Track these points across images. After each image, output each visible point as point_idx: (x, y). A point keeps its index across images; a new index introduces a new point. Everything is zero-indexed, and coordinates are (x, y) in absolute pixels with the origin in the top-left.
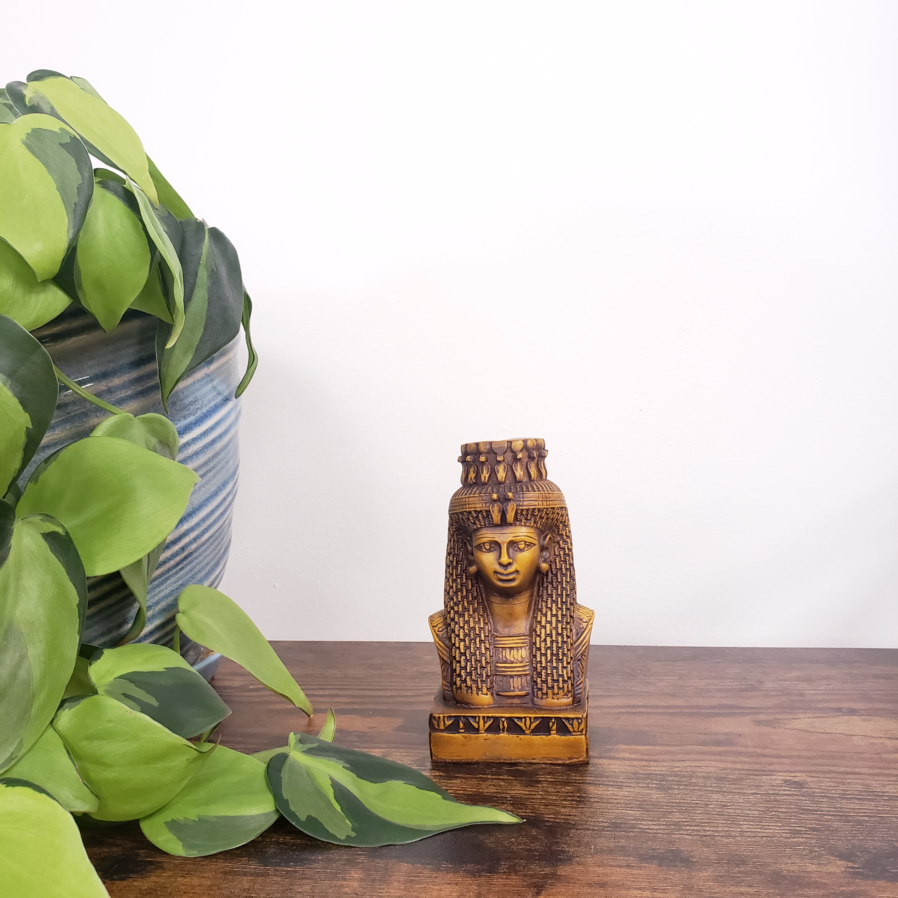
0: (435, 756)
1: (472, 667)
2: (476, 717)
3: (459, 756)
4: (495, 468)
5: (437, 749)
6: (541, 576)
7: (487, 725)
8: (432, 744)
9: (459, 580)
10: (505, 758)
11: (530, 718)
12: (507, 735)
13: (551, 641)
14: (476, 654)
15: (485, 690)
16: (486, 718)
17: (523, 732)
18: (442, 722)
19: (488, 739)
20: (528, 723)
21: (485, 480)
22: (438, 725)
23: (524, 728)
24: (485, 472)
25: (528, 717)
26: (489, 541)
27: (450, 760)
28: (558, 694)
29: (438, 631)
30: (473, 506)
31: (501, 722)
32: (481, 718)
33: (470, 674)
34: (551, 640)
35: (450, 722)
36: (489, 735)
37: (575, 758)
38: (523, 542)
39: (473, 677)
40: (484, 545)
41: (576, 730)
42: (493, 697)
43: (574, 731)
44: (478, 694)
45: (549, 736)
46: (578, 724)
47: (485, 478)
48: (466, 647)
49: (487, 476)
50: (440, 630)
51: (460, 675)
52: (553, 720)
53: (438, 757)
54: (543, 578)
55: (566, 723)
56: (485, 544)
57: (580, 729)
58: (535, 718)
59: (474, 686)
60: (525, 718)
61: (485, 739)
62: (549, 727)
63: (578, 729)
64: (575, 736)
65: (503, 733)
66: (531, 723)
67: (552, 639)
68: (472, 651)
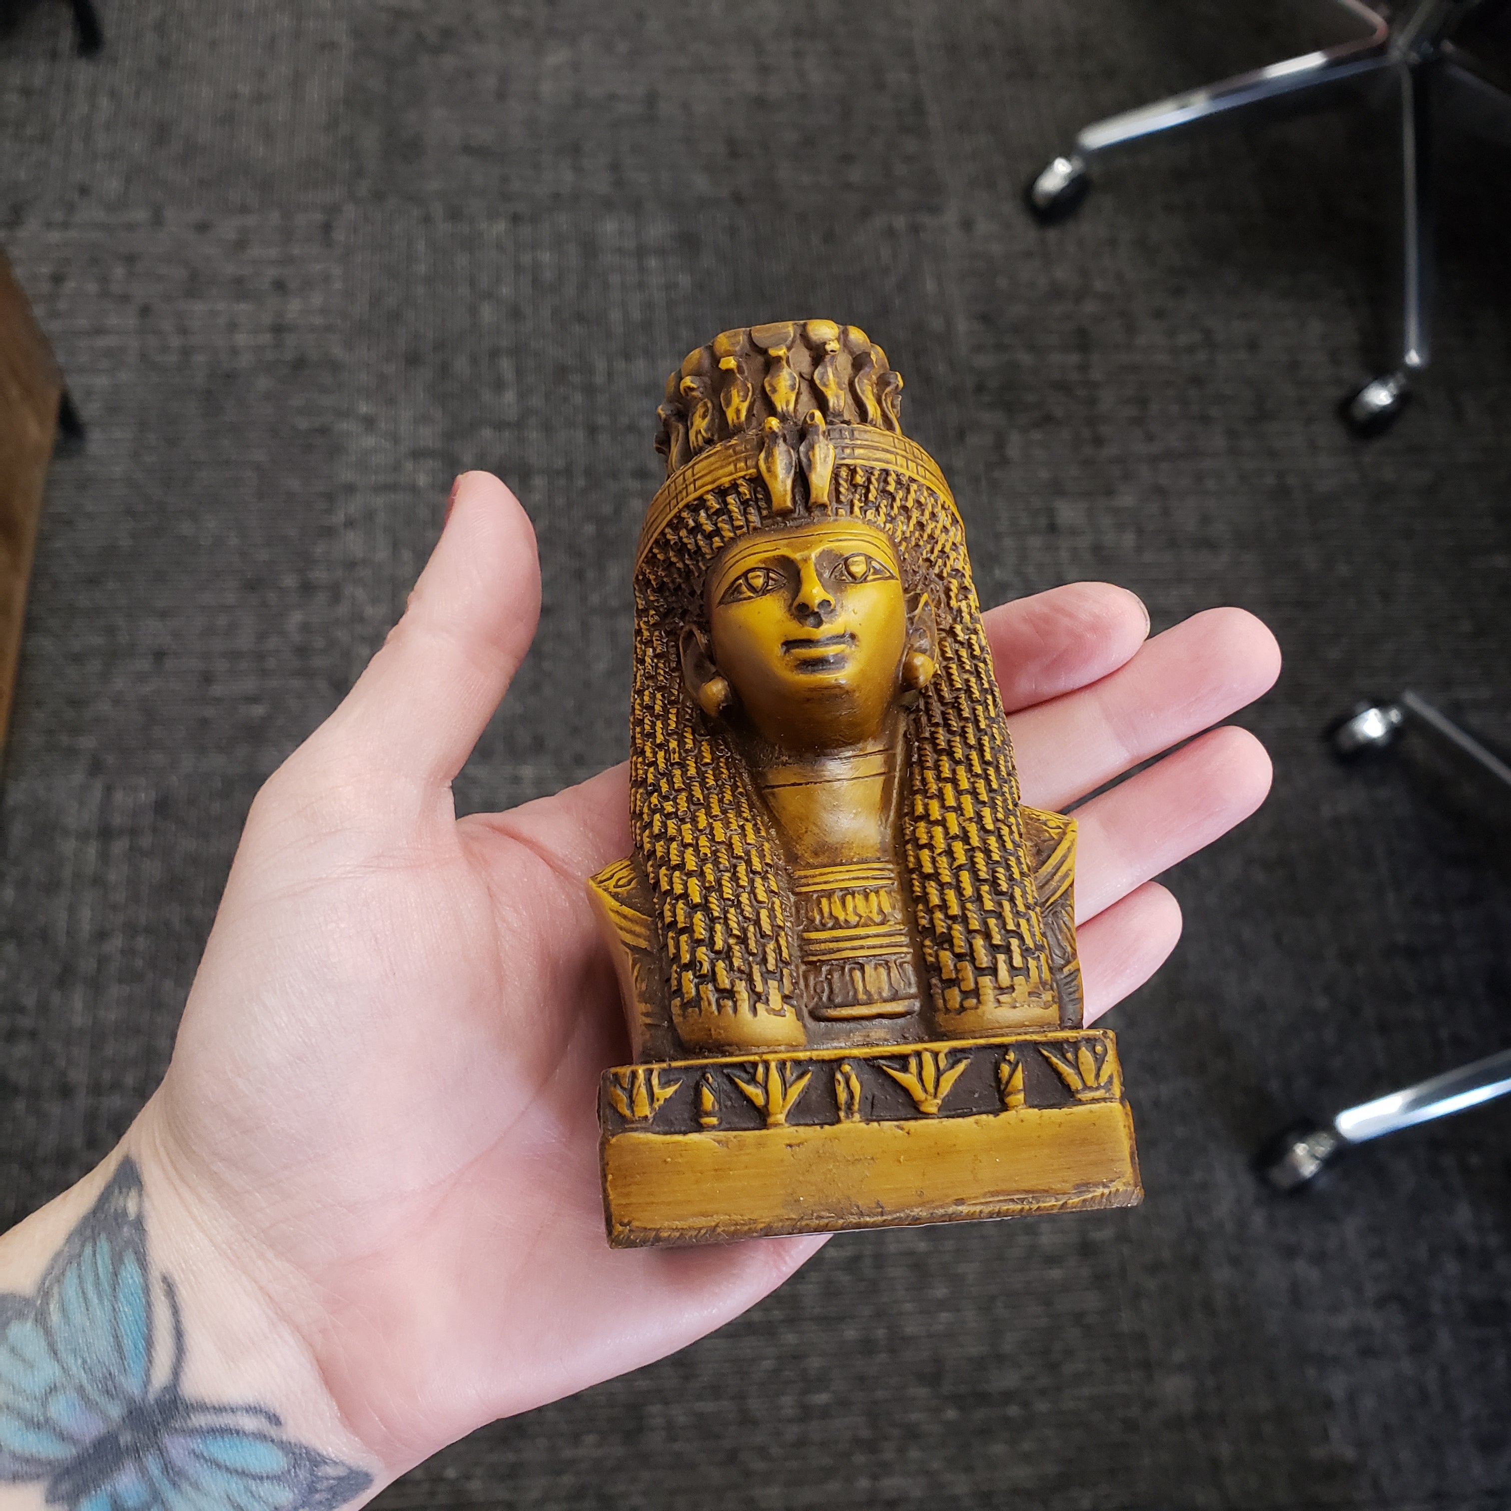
0: (622, 1224)
1: (731, 935)
2: (755, 1065)
3: (704, 1215)
4: (766, 385)
5: (628, 1195)
6: (912, 716)
7: (795, 1092)
8: (610, 1177)
9: (673, 744)
10: (864, 1209)
11: (936, 1055)
12: (863, 1125)
13: (966, 851)
14: (739, 902)
15: (775, 1000)
16: (788, 1065)
17: (915, 1111)
18: (643, 1090)
19: (799, 1145)
20: (929, 1071)
21: (738, 418)
22: (632, 1102)
23: (918, 1093)
24: (736, 399)
25: (926, 1050)
26: (760, 561)
27: (677, 1229)
28: (1012, 988)
29: (616, 886)
30: (708, 479)
31: (839, 1076)
32: (773, 1065)
33: (727, 954)
34: (968, 847)
35: (670, 1091)
36: (804, 1132)
37: (1096, 1185)
38: (862, 558)
39: (737, 963)
40: (747, 580)
41: (1091, 1081)
42: (805, 1026)
43: (1086, 1087)
44: (754, 1011)
45: (1003, 1116)
46: (1096, 1059)
47: (738, 411)
48: (706, 888)
49: (744, 407)
50: (620, 883)
51: (693, 965)
52: (1011, 1056)
53: (635, 1224)
54: (917, 721)
55: (1054, 1060)
56: (750, 575)
57: (1103, 1079)
58: (953, 1052)
59: (741, 987)
60: (918, 1054)
61: (790, 1146)
62: (998, 1080)
63: (1098, 1076)
64: (1089, 1106)
65: (847, 1117)
66: (939, 1073)
67: (969, 844)
68: (726, 896)
